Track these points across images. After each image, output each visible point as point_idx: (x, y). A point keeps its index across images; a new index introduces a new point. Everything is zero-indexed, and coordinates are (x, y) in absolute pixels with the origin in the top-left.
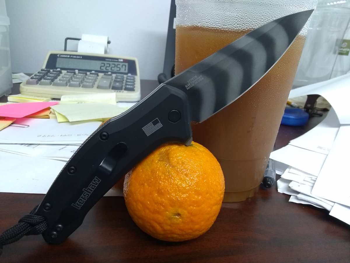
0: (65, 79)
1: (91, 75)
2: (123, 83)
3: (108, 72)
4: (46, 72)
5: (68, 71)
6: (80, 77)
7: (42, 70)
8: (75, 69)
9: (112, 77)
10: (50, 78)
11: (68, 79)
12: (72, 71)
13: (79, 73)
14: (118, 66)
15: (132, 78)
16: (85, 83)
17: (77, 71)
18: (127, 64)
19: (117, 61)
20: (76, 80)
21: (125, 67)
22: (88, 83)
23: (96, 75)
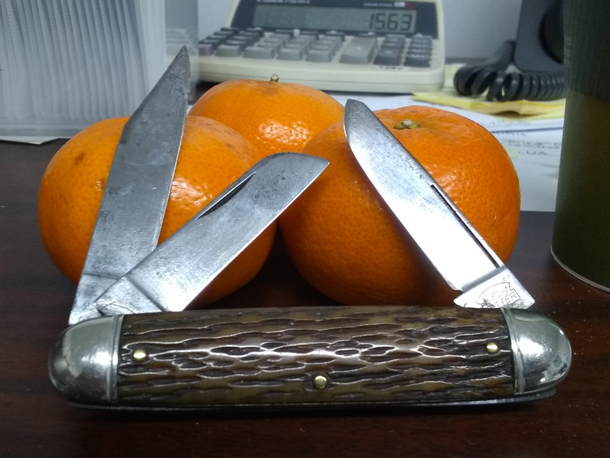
0: (269, 44)
1: (329, 37)
2: (401, 52)
3: (366, 32)
4: (231, 33)
5: (278, 31)
6: (303, 40)
7: (223, 29)
8: (292, 29)
9: (376, 42)
10: (237, 42)
11: (276, 45)
12: (286, 31)
13: (301, 34)
14: (393, 18)
15: (425, 41)
16: (312, 52)
17: (297, 32)
18: (414, 13)
19: (390, 5)
20: (292, 45)
21: (410, 19)
22: (319, 52)
23: (339, 39)
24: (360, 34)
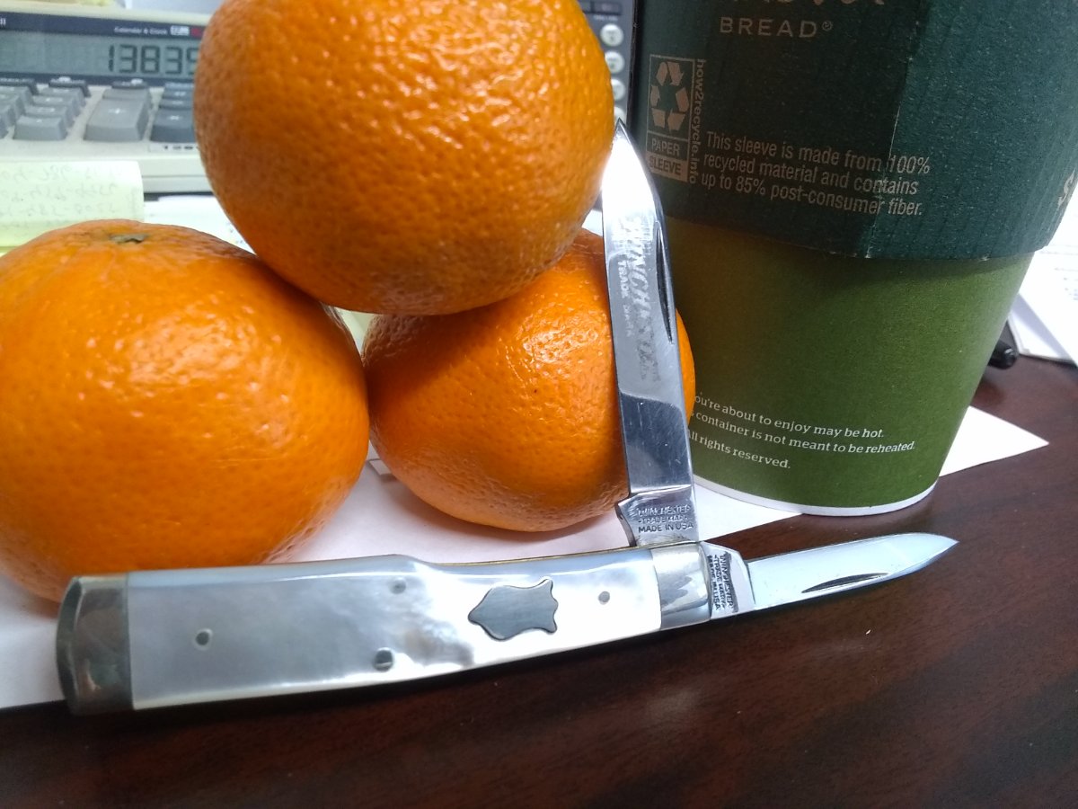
1: (56, 91)
3: (129, 79)
9: (150, 97)
19: (165, 32)
22: (39, 121)
23: (77, 93)
24: (116, 83)
